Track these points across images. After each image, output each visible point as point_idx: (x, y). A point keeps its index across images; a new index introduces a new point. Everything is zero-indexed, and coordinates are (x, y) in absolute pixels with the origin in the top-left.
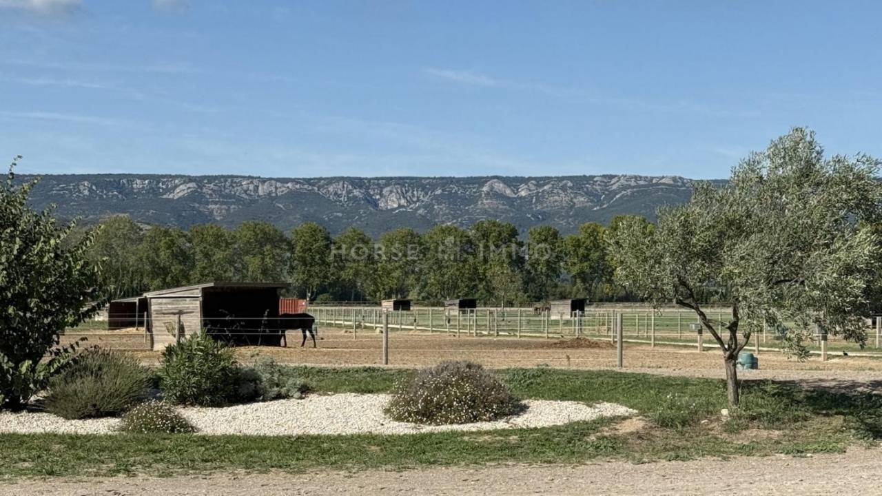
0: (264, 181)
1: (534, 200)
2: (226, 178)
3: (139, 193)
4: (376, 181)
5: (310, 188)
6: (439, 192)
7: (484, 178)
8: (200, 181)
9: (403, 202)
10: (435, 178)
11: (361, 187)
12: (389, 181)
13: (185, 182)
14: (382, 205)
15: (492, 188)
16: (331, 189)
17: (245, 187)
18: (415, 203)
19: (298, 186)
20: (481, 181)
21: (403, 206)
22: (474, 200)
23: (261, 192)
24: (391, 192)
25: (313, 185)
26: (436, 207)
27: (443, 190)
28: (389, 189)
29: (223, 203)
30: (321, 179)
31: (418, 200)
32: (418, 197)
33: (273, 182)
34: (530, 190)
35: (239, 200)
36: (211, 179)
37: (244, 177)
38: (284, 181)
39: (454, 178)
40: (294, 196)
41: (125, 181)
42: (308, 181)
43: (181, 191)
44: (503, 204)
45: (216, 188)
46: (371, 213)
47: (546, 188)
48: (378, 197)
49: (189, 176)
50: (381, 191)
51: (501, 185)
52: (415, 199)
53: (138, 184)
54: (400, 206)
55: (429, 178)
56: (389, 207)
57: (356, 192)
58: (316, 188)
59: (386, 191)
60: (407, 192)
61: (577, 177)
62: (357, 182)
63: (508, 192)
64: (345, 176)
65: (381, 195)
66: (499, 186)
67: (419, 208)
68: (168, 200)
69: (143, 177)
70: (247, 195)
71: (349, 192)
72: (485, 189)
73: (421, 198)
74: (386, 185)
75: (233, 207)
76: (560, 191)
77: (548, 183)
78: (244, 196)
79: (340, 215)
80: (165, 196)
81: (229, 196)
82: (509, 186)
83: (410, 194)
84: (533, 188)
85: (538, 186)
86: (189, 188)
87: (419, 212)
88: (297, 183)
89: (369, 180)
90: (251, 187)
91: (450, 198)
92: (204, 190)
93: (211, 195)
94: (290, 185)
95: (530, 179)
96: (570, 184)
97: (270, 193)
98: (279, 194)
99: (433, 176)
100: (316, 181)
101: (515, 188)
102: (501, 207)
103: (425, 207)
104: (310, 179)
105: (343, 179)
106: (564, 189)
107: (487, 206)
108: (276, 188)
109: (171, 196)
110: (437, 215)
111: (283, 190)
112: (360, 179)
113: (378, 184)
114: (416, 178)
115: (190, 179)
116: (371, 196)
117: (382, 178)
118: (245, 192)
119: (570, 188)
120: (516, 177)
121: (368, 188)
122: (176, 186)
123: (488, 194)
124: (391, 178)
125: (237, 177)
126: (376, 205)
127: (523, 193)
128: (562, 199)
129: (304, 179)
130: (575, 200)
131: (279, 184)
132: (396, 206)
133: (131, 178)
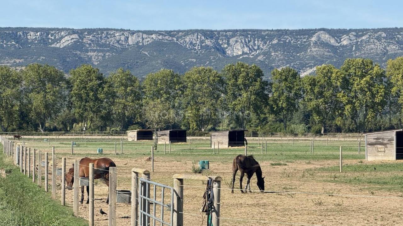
0: (133, 33)
1: (354, 48)
2: (102, 30)
3: (32, 43)
4: (224, 33)
5: (170, 39)
6: (275, 42)
7: (312, 30)
8: (81, 33)
9: (246, 50)
10: (272, 30)
11: (212, 38)
12: (235, 33)
13: (69, 34)
14: (229, 52)
15: (319, 38)
16: (187, 39)
17: (118, 38)
18: (256, 50)
19: (160, 37)
20: (310, 33)
21: (246, 53)
22: (304, 48)
23: (130, 42)
24: (237, 41)
25: (173, 36)
26: (273, 54)
27: (279, 41)
28: (234, 39)
29: (99, 51)
30: (179, 31)
31: (258, 49)
32: (258, 46)
33: (141, 34)
34: (351, 40)
35: (112, 48)
36: (90, 31)
37: (117, 30)
38: (149, 33)
39: (288, 30)
40: (158, 46)
41: (21, 33)
42: (169, 33)
43: (66, 41)
44: (328, 52)
45: (94, 39)
46: (219, 59)
47: (364, 38)
48: (226, 46)
49: (73, 29)
50: (228, 41)
51: (327, 36)
52: (256, 48)
53: (32, 36)
54: (244, 53)
55: (268, 30)
56: (235, 54)
57: (208, 42)
58: (175, 39)
59: (232, 41)
60: (249, 42)
61: (389, 29)
62: (209, 34)
63: (332, 41)
64: (199, 29)
65: (228, 44)
66: (325, 37)
67: (259, 55)
68: (56, 49)
69: (36, 30)
70: (119, 44)
71: (202, 42)
72: (314, 39)
73: (261, 46)
74: (233, 36)
75: (108, 54)
76: (376, 41)
77: (366, 34)
78: (116, 45)
79: (195, 60)
80: (53, 46)
81: (104, 45)
82: (333, 37)
83: (251, 43)
84: (353, 38)
85: (357, 36)
86: (72, 39)
87: (259, 58)
88: (160, 34)
89: (219, 32)
90: (123, 38)
91: (284, 46)
92: (85, 41)
93: (90, 44)
94: (154, 36)
95: (351, 30)
96: (384, 35)
97: (138, 42)
98: (145, 44)
99: (271, 29)
100: (175, 33)
101: (339, 39)
102: (326, 53)
103: (265, 54)
104: (171, 31)
105: (197, 31)
106: (379, 39)
107: (315, 53)
108: (143, 39)
109: (58, 46)
110: (274, 60)
111: (148, 40)
112: (212, 31)
113: (226, 36)
114: (257, 30)
115: (74, 32)
116: (220, 45)
117: (229, 31)
118: (118, 42)
119: (384, 38)
120: (339, 29)
121: (217, 39)
122: (62, 37)
123: (316, 43)
124: (237, 31)
125: (112, 30)
126: (223, 52)
127: (345, 43)
128: (377, 47)
129: (166, 32)
130: (388, 48)
131: (145, 36)
132: (240, 53)
133: (26, 30)
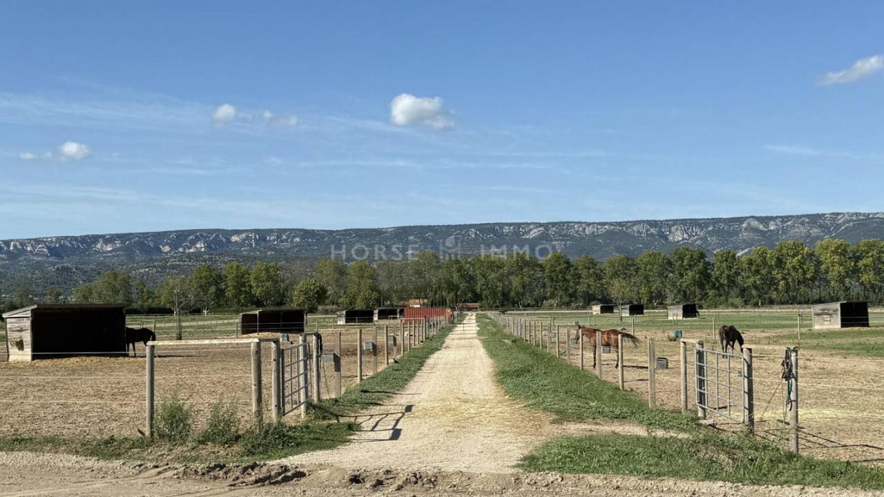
0: (589, 224)
1: (780, 232)
2: (563, 223)
3: (507, 235)
4: (666, 223)
5: (620, 228)
6: (711, 228)
7: (743, 218)
8: (546, 226)
9: (685, 236)
10: (708, 219)
11: (656, 227)
12: (675, 222)
13: (537, 227)
14: (671, 238)
15: (749, 224)
16: (635, 228)
17: (576, 229)
18: (694, 236)
19: (612, 228)
20: (741, 220)
21: (686, 239)
22: (737, 233)
23: (587, 232)
24: (677, 229)
25: (623, 226)
26: (709, 239)
27: (714, 227)
28: (675, 227)
29: (563, 240)
30: (628, 222)
31: (696, 235)
32: (696, 233)
33: (595, 225)
34: (777, 225)
35: (572, 238)
36: (554, 224)
37: (576, 223)
38: (603, 224)
39: (721, 218)
40: (610, 234)
41: (498, 228)
42: (619, 224)
43: (534, 233)
44: (758, 236)
45: (557, 230)
46: (663, 244)
47: (789, 223)
48: (668, 233)
49: (539, 223)
50: (670, 229)
51: (756, 222)
52: (694, 234)
53: (506, 229)
54: (683, 239)
55: (704, 219)
56: (676, 240)
57: (653, 230)
58: (624, 228)
59: (673, 229)
60: (688, 229)
61: (812, 215)
62: (653, 224)
63: (761, 227)
64: (645, 219)
65: (670, 232)
66: (755, 223)
67: (697, 240)
68: (526, 239)
69: (510, 225)
70: (578, 234)
71: (647, 230)
72: (744, 225)
73: (698, 233)
74: (674, 225)
75: (568, 242)
76: (800, 225)
77: (790, 220)
78: (576, 235)
79: (642, 246)
80: (524, 237)
81: (566, 235)
82: (762, 223)
83: (690, 230)
84: (779, 223)
85: (783, 222)
86: (539, 231)
87: (697, 243)
88: (612, 225)
89: (661, 222)
90: (581, 229)
91: (717, 232)
92: (550, 232)
93: (554, 235)
94: (606, 227)
95: (777, 217)
96: (807, 220)
97: (594, 232)
98: (600, 233)
99: (706, 218)
100: (625, 223)
101: (767, 225)
102: (756, 237)
103: (701, 239)
104: (621, 222)
105: (643, 221)
106: (802, 223)
107: (745, 237)
108: (597, 229)
109: (528, 237)
110: (710, 244)
111: (602, 230)
112: (655, 221)
113: (668, 225)
114: (695, 219)
115: (540, 225)
116: (663, 233)
117: (670, 220)
118: (577, 232)
119: (807, 222)
120: (767, 216)
121: (661, 227)
122: (531, 230)
123: (746, 229)
124: (677, 220)
125: (571, 222)
126: (666, 238)
127: (772, 228)
128: (801, 230)
129: (616, 222)
130: (811, 231)
131: (599, 227)
132: (680, 239)
133: (502, 225)
